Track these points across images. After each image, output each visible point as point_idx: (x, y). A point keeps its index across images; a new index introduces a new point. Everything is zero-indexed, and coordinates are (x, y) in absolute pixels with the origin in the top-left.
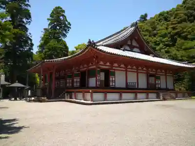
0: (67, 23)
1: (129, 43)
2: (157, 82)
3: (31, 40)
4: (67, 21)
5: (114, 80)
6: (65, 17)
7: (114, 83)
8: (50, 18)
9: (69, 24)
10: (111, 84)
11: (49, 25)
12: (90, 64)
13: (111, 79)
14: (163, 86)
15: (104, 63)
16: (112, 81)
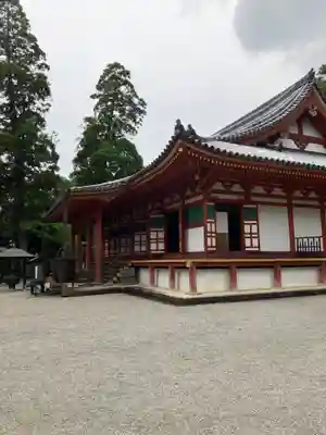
0: (136, 101)
1: (295, 131)
3: (53, 147)
4: (137, 97)
6: (132, 87)
7: (255, 241)
8: (98, 92)
9: (143, 103)
11: (96, 108)
12: (189, 193)
13: (247, 229)
15: (225, 186)
16: (251, 233)
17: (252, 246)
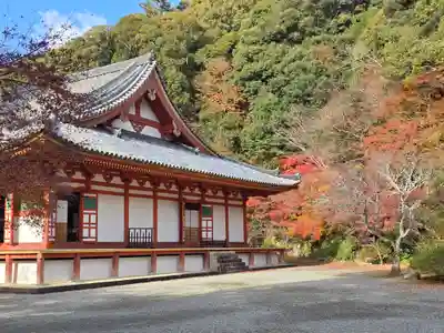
1: (133, 112)
2: (204, 224)
5: (93, 220)
7: (93, 231)
10: (85, 233)
13: (86, 219)
14: (219, 236)
15: (68, 173)
16: (89, 223)
17: (89, 237)
